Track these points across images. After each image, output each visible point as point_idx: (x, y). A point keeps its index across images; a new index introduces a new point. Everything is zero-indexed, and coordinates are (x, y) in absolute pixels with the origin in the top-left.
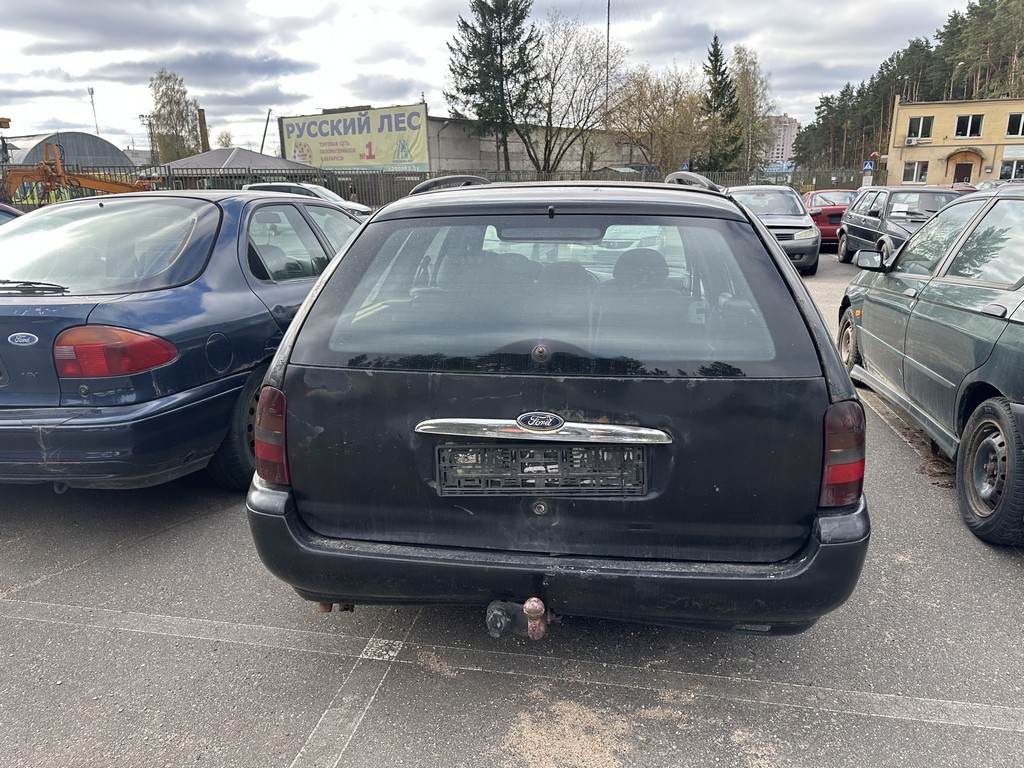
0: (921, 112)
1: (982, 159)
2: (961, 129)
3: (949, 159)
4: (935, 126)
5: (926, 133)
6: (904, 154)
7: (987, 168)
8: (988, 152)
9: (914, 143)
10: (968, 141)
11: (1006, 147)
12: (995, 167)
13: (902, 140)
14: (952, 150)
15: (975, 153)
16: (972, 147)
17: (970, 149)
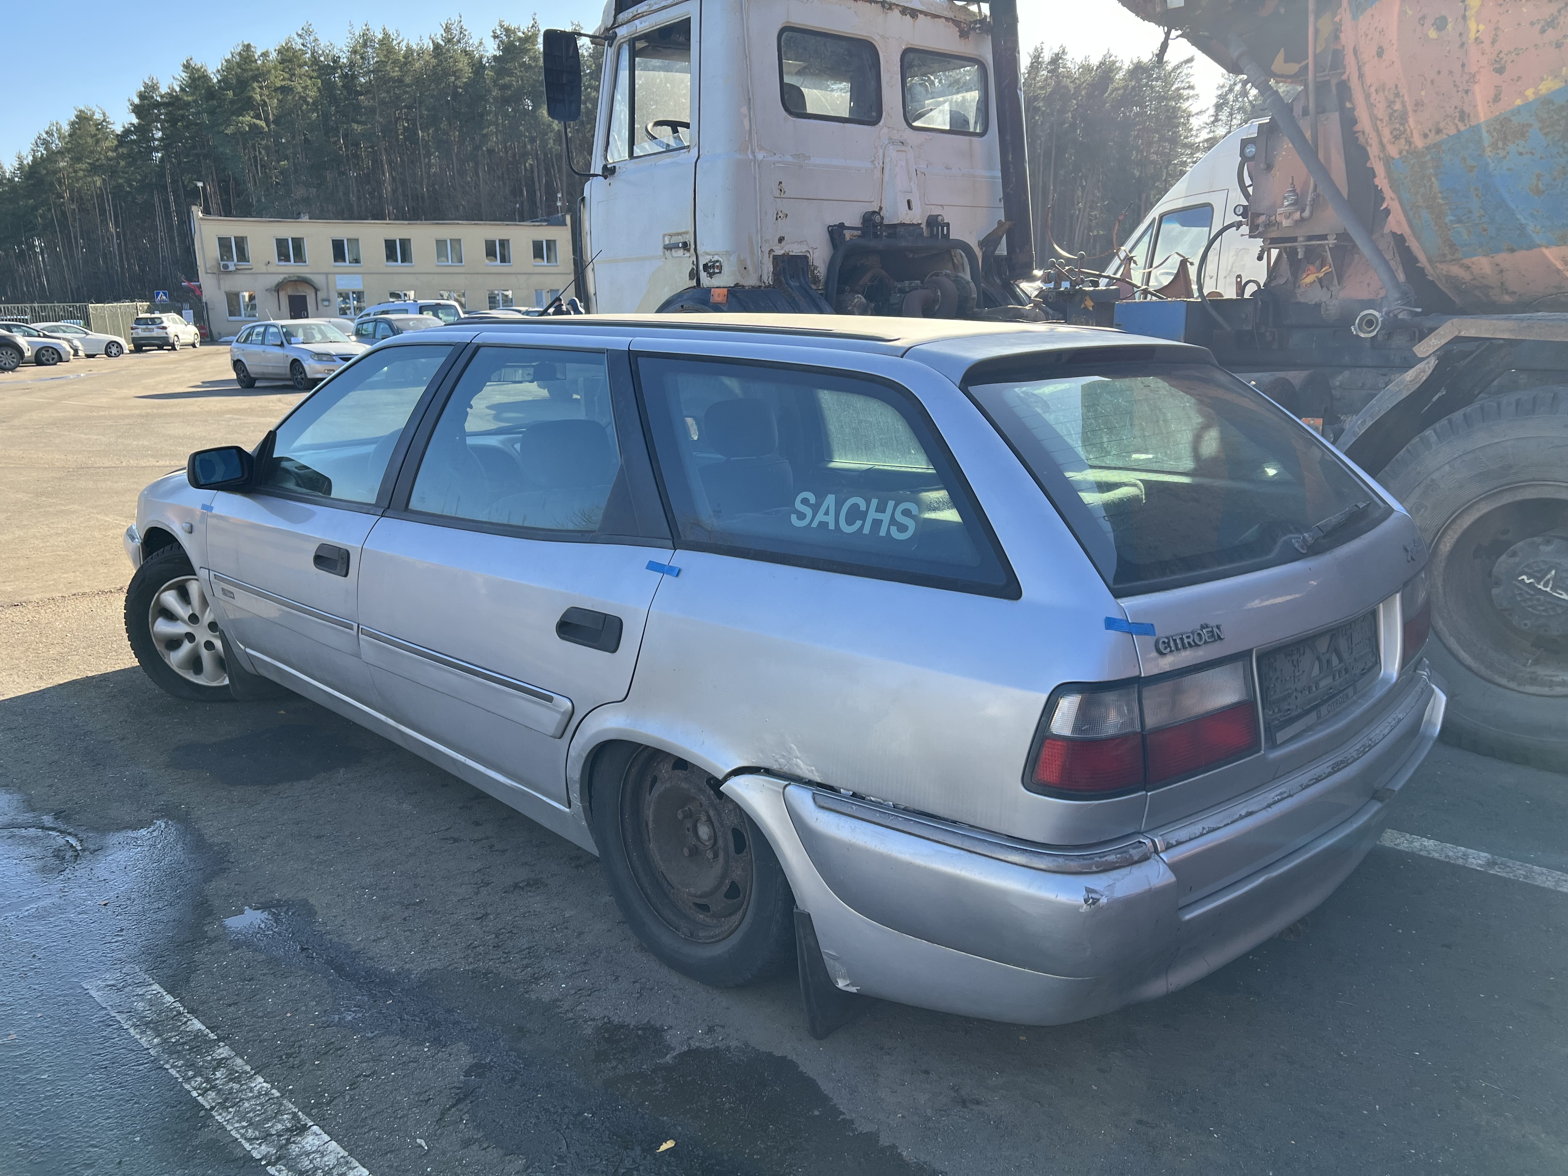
0: (232, 228)
1: (316, 290)
2: (283, 255)
3: (278, 288)
4: (251, 249)
5: (243, 256)
6: (222, 282)
7: (323, 300)
8: (318, 280)
9: (232, 268)
10: (292, 268)
11: (336, 276)
12: (331, 299)
13: (214, 263)
14: (280, 278)
15: (304, 281)
16: (301, 275)
17: (298, 277)
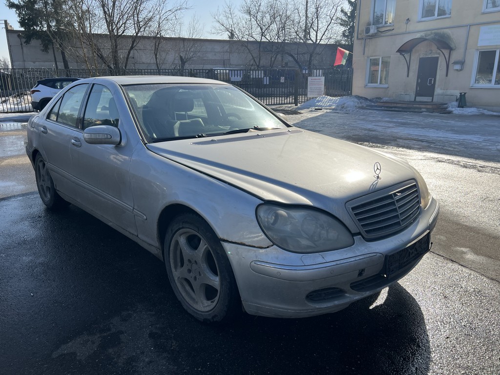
1: (451, 49)
7: (455, 63)
9: (373, 32)
12: (468, 60)
15: (441, 39)
16: (439, 31)
17: (436, 34)
